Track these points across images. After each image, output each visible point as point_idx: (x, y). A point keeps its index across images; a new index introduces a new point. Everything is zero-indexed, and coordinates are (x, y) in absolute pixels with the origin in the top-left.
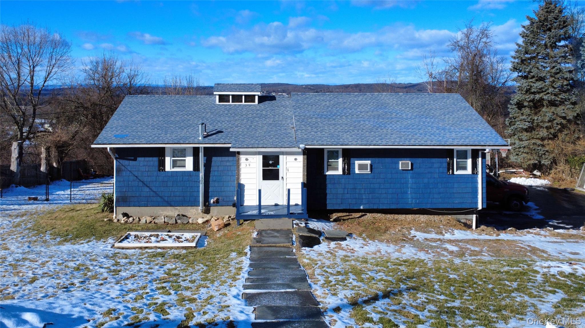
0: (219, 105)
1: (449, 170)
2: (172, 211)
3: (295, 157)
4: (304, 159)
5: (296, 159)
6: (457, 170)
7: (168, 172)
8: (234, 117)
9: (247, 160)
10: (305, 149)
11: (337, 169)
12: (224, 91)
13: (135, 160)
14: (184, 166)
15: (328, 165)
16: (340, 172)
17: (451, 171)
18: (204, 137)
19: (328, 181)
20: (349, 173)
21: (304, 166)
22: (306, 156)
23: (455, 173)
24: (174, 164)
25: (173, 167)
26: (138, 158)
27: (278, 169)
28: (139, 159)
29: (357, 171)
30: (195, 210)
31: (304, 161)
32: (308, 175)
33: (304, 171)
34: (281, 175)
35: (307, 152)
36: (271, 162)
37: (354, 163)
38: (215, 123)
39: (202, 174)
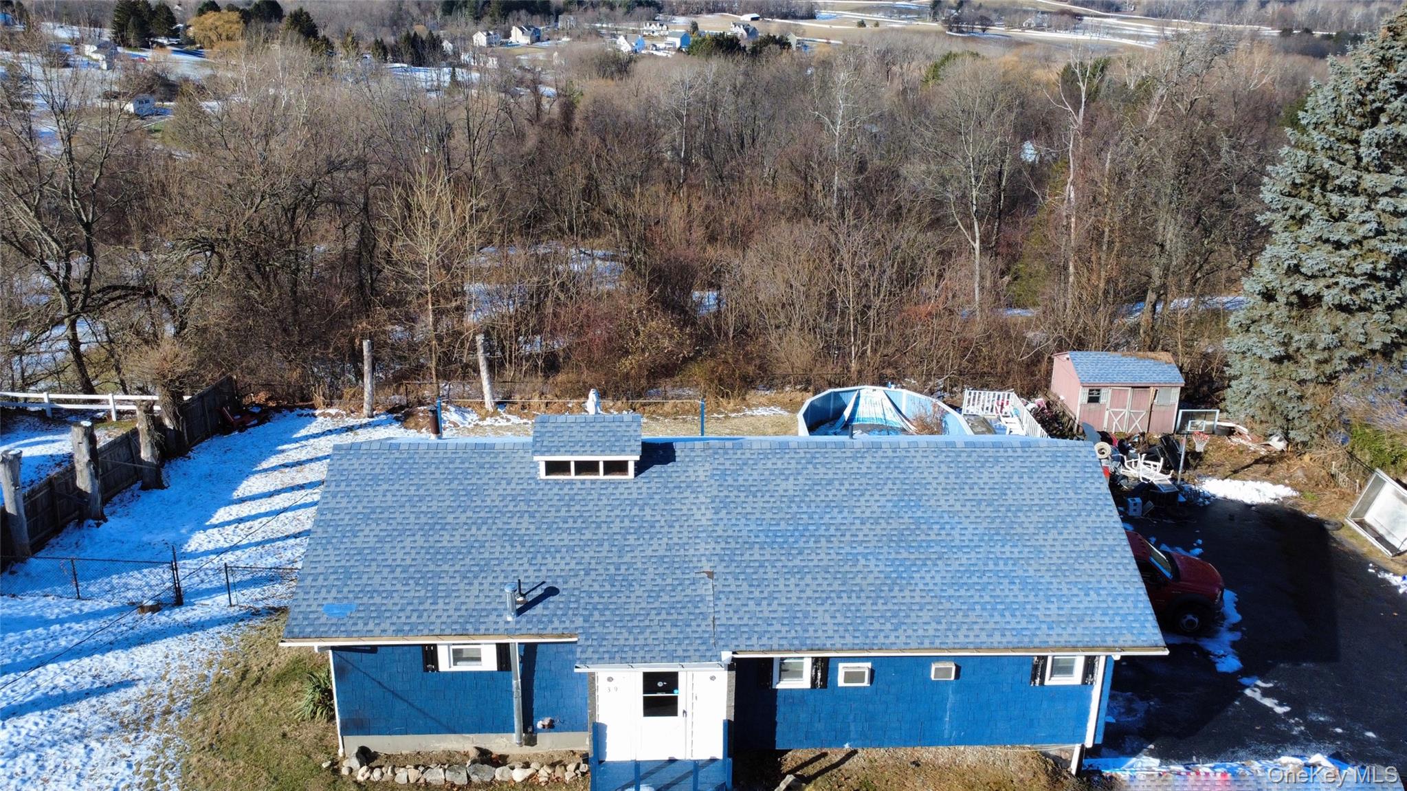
0: (546, 482)
1: (1034, 678)
2: (458, 742)
3: (712, 674)
4: (729, 676)
5: (713, 678)
6: (1051, 675)
7: (445, 673)
8: (579, 530)
9: (610, 679)
10: (733, 659)
11: (798, 674)
12: (558, 452)
13: (374, 651)
14: (479, 659)
15: (781, 670)
16: (804, 683)
17: (1038, 681)
18: (520, 612)
19: (779, 701)
20: (824, 686)
21: (729, 691)
22: (734, 673)
23: (1047, 682)
24: (458, 656)
25: (455, 664)
26: (379, 648)
27: (676, 698)
28: (381, 650)
29: (841, 682)
30: (504, 739)
31: (729, 681)
32: (737, 707)
33: (729, 700)
34: (681, 707)
35: (738, 666)
36: (660, 684)
37: (837, 668)
38: (539, 560)
39: (516, 682)
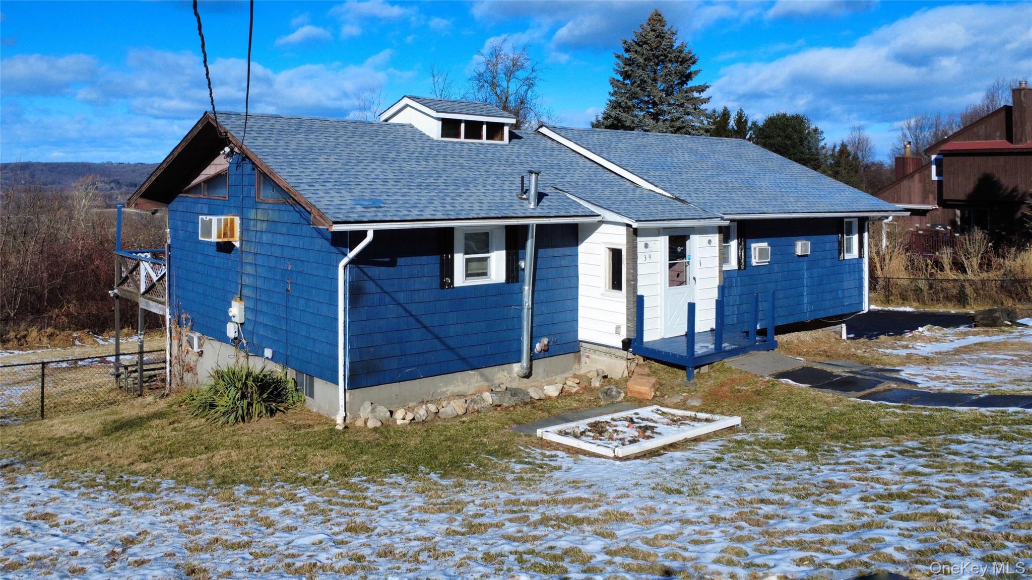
1: (841, 253)
2: (464, 382)
3: (709, 238)
4: (719, 240)
5: (710, 242)
6: (847, 252)
7: (458, 288)
9: (646, 245)
12: (454, 112)
13: (393, 264)
14: (486, 274)
16: (733, 265)
20: (745, 267)
23: (846, 257)
24: (469, 270)
25: (467, 277)
26: (398, 259)
28: (401, 261)
29: (754, 262)
30: (505, 373)
31: (719, 245)
34: (692, 275)
36: (679, 250)
37: (750, 248)
39: (528, 288)
